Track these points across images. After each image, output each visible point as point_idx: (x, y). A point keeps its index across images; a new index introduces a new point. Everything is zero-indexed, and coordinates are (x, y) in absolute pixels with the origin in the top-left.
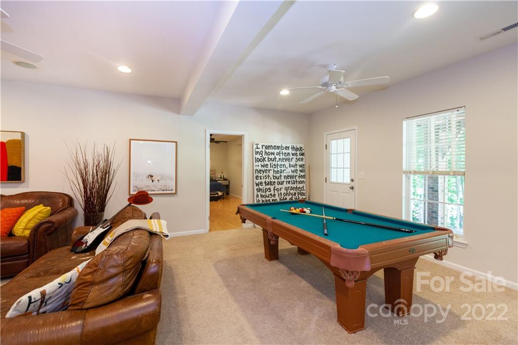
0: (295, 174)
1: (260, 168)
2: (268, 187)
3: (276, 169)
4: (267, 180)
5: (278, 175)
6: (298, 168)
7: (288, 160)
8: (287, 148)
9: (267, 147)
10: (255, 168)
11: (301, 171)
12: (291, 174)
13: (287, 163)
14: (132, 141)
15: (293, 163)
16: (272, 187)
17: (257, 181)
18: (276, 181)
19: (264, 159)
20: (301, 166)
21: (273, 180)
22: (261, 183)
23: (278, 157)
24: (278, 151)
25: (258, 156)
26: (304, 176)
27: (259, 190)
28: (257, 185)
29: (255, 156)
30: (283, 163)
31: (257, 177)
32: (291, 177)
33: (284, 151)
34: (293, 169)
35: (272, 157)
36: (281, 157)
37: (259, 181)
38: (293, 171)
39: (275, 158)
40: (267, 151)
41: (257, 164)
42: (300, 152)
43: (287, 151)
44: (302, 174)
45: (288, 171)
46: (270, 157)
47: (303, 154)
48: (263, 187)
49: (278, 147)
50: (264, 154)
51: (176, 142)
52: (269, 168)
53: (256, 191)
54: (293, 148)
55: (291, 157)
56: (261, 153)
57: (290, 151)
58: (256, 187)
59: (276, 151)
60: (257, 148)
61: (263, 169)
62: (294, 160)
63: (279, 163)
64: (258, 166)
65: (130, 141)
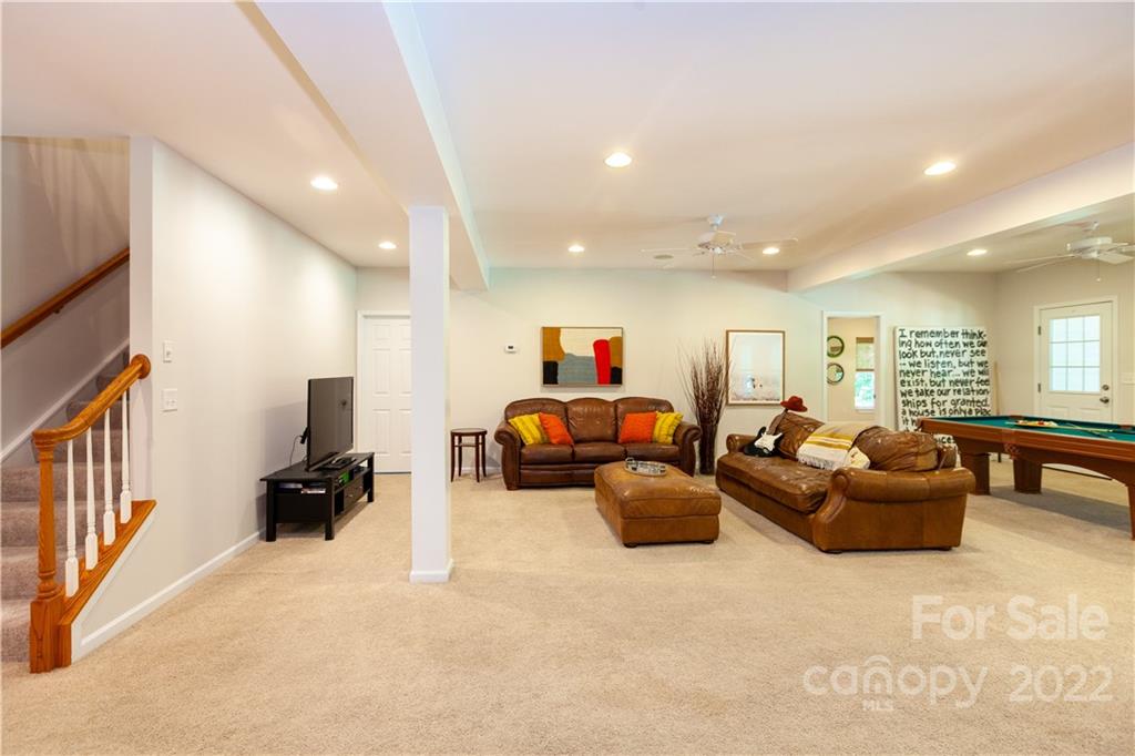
0: (970, 378)
1: (907, 368)
2: (921, 398)
3: (935, 370)
4: (920, 388)
5: (938, 380)
6: (976, 368)
7: (957, 354)
8: (954, 334)
9: (919, 334)
10: (899, 368)
11: (980, 373)
12: (962, 377)
13: (955, 360)
14: (730, 334)
15: (966, 358)
16: (928, 400)
17: (903, 389)
18: (935, 388)
19: (914, 353)
20: (980, 364)
21: (930, 388)
22: (910, 392)
23: (938, 350)
24: (938, 339)
25: (905, 349)
26: (986, 382)
27: (906, 403)
28: (903, 394)
29: (898, 348)
30: (947, 360)
31: (903, 382)
32: (964, 383)
33: (949, 339)
34: (966, 369)
35: (928, 349)
36: (944, 349)
37: (907, 388)
38: (966, 374)
39: (933, 352)
40: (919, 340)
41: (903, 361)
42: (978, 340)
43: (954, 340)
44: (984, 378)
45: (958, 373)
46: (925, 349)
47: (984, 344)
48: (914, 398)
49: (938, 333)
50: (912, 346)
51: (784, 332)
52: (923, 368)
53: (901, 406)
54: (965, 334)
55: (962, 348)
56: (909, 344)
57: (960, 339)
58: (900, 399)
59: (934, 340)
60: (902, 336)
61: (913, 369)
62: (967, 355)
63: (941, 360)
64: (904, 364)
65: (727, 332)
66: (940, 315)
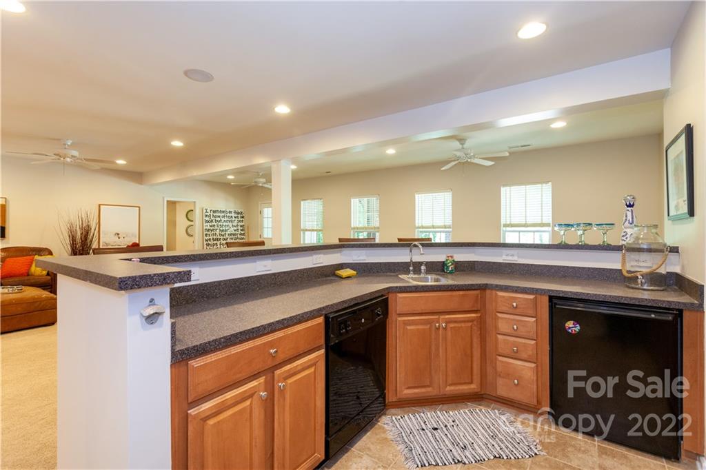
0: (237, 232)
1: (209, 228)
2: (215, 242)
3: (221, 229)
4: (214, 237)
5: (223, 233)
6: (239, 228)
7: (232, 221)
8: (230, 212)
9: (214, 212)
10: (205, 228)
11: (241, 230)
12: (234, 232)
13: (230, 224)
14: (101, 206)
15: (235, 224)
16: (218, 243)
17: (206, 238)
18: (222, 237)
19: (212, 220)
20: (241, 226)
21: (219, 237)
22: (210, 239)
23: (223, 219)
24: (223, 214)
25: (207, 219)
26: (244, 234)
27: (208, 245)
28: (206, 241)
29: (204, 218)
30: (227, 224)
31: (206, 235)
32: (234, 235)
33: (228, 215)
34: (235, 228)
35: (218, 219)
36: (226, 219)
37: (208, 237)
38: (235, 230)
39: (221, 220)
40: (214, 214)
41: (206, 224)
42: (241, 216)
43: (231, 215)
44: (242, 232)
45: (232, 230)
46: (217, 219)
47: (243, 217)
48: (212, 242)
49: (223, 212)
50: (211, 217)
51: (139, 207)
52: (216, 228)
53: (205, 246)
54: (235, 212)
55: (234, 219)
56: (209, 216)
57: (233, 215)
58: (205, 243)
59: (221, 215)
60: (207, 212)
61: (211, 228)
62: (236, 221)
63: (224, 224)
64: (207, 226)
65: (100, 205)
66: (224, 203)
